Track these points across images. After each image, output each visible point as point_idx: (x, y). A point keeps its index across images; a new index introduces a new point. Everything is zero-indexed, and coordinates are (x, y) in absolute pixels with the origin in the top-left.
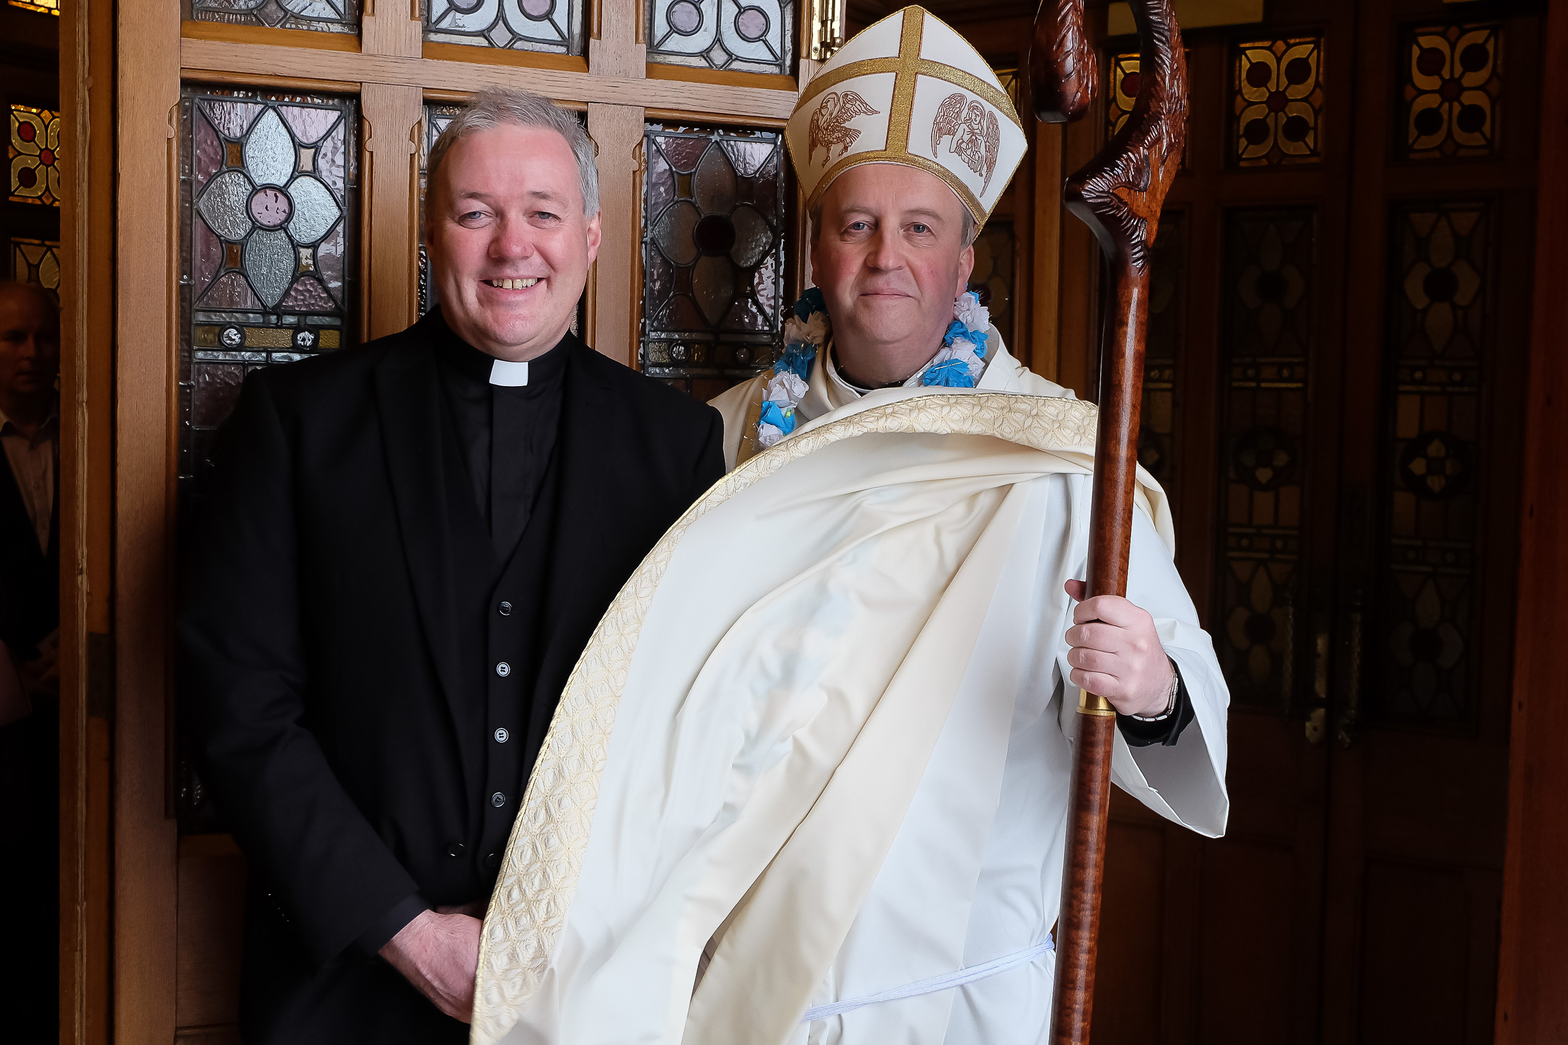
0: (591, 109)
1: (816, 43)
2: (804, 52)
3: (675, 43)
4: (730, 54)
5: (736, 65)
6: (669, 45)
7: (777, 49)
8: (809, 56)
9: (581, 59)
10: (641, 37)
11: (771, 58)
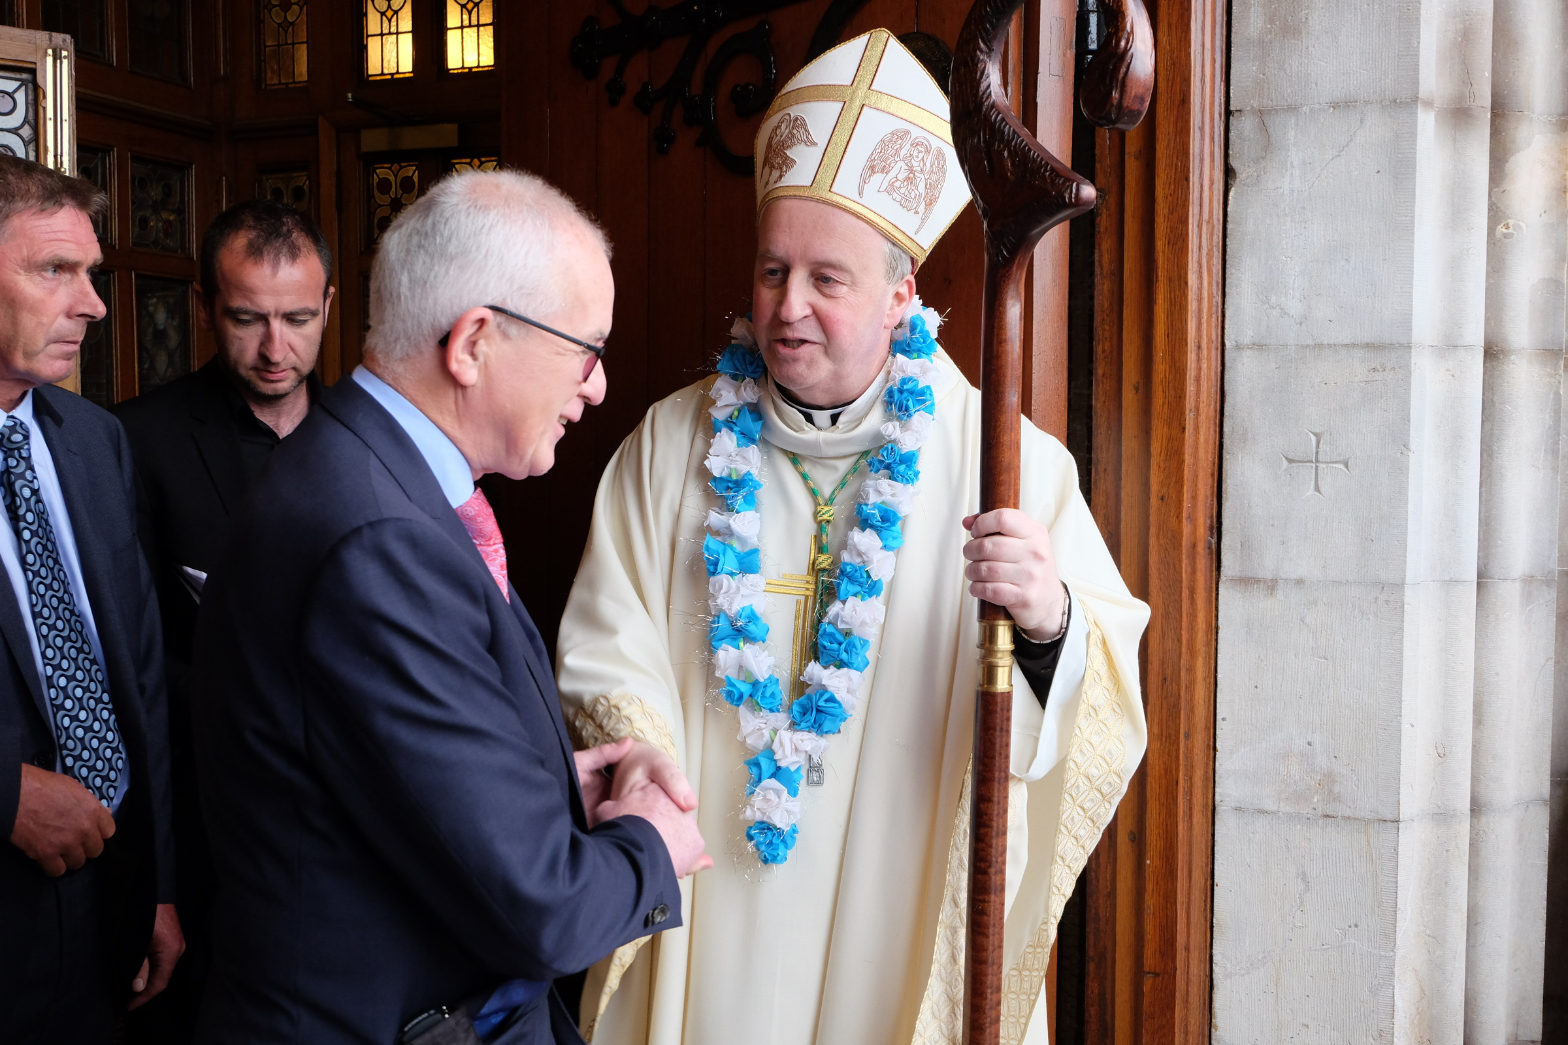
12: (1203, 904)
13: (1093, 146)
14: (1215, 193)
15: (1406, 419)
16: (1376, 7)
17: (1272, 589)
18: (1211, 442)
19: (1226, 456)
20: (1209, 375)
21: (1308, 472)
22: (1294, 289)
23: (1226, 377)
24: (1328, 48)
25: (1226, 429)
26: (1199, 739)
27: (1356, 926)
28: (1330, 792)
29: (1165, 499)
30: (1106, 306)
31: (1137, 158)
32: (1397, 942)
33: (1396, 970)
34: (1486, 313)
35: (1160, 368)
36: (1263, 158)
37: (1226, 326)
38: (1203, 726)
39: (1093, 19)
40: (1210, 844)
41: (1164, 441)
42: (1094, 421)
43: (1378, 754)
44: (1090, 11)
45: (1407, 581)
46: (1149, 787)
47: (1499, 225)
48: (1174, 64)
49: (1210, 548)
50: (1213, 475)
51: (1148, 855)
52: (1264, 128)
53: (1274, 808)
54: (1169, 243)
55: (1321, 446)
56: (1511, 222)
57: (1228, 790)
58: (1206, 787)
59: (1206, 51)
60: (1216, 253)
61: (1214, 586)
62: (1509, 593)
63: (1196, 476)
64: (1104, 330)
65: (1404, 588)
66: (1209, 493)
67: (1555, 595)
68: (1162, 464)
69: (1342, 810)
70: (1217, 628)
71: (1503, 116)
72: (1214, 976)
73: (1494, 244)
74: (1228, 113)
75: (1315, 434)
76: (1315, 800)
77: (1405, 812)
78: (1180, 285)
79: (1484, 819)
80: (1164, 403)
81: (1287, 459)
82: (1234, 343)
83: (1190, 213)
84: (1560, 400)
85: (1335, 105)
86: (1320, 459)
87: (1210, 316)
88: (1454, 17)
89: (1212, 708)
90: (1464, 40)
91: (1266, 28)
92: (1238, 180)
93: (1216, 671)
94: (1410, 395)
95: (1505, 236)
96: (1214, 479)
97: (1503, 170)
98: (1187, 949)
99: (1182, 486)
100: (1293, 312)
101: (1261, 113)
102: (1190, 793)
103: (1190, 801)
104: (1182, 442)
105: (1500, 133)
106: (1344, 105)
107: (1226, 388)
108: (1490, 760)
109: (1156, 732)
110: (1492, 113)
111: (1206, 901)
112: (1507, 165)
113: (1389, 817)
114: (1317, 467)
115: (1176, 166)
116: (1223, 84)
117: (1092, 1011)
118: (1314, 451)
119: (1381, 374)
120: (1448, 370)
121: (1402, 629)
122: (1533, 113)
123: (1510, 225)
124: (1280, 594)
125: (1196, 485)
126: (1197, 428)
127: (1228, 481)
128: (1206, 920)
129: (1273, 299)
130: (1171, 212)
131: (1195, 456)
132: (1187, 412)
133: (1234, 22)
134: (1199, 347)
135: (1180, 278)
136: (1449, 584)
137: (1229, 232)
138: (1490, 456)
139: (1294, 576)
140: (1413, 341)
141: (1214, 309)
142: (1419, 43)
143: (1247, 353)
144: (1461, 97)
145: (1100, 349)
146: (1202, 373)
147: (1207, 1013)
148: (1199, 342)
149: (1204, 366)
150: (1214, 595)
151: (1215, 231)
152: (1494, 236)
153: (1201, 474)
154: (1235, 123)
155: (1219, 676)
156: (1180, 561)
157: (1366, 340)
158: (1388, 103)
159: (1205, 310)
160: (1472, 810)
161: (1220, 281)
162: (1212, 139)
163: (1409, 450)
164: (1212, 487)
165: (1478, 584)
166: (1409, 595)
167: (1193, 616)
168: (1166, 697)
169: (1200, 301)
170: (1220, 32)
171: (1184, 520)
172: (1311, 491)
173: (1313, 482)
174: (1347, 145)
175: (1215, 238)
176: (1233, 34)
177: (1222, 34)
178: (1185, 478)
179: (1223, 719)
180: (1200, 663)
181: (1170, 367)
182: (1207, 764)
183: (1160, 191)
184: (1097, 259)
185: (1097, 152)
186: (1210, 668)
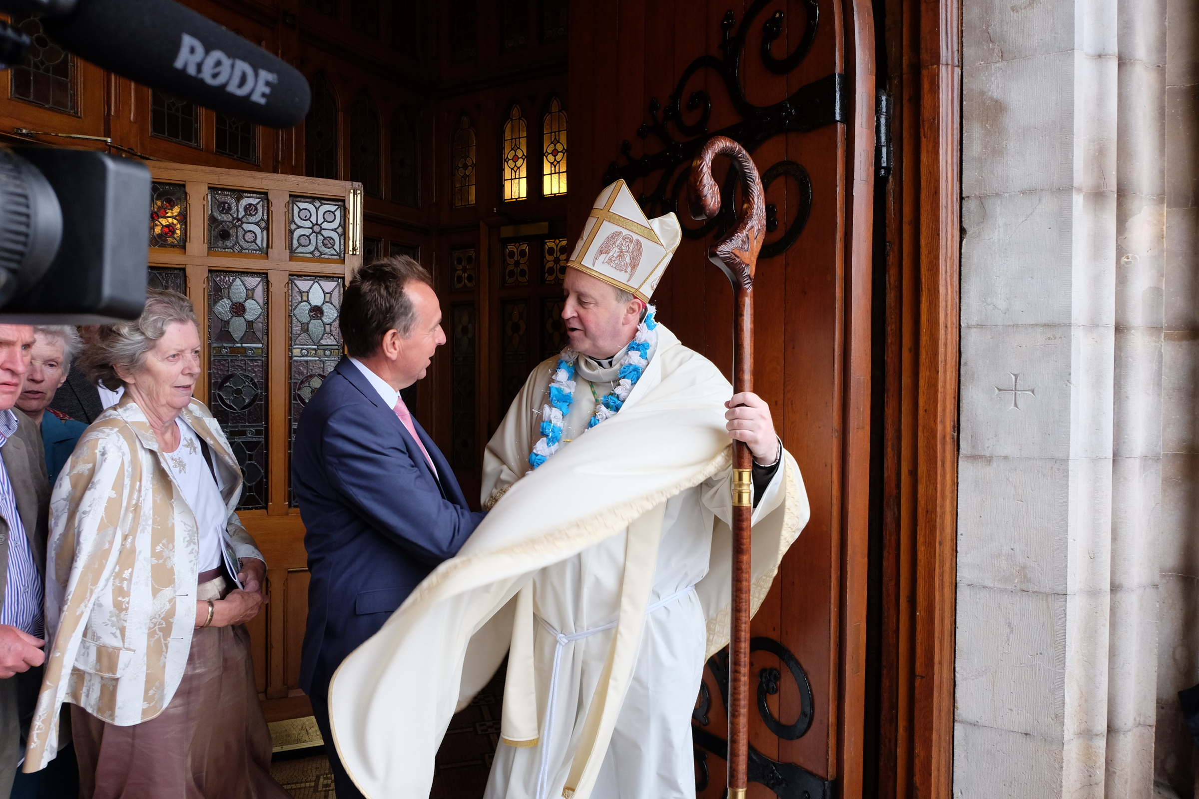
0: (269, 271)
1: (351, 248)
2: (347, 252)
3: (301, 249)
4: (321, 253)
5: (323, 256)
6: (298, 250)
7: (338, 250)
8: (348, 253)
9: (266, 255)
10: (287, 248)
11: (336, 253)
12: (949, 638)
13: (884, 218)
14: (955, 242)
15: (1068, 365)
16: (1047, 138)
17: (990, 462)
18: (954, 379)
19: (962, 387)
20: (952, 343)
21: (1010, 396)
22: (1001, 294)
23: (962, 343)
24: (1019, 161)
25: (962, 372)
26: (948, 545)
27: (1041, 654)
28: (1025, 577)
29: (927, 411)
30: (893, 305)
31: (909, 224)
32: (1066, 664)
33: (1066, 680)
34: (1116, 307)
35: (924, 339)
36: (982, 222)
37: (962, 315)
38: (950, 538)
39: (884, 150)
40: (954, 605)
41: (926, 380)
42: (886, 368)
43: (1054, 556)
44: (882, 146)
45: (1071, 457)
46: (918, 572)
47: (1123, 256)
48: (930, 172)
49: (953, 438)
50: (954, 398)
51: (918, 609)
52: (982, 206)
53: (991, 585)
54: (928, 270)
55: (1018, 381)
56: (1130, 255)
57: (964, 575)
58: (952, 573)
59: (948, 165)
60: (955, 275)
61: (956, 459)
62: (1133, 467)
63: (945, 398)
64: (892, 318)
65: (1068, 461)
66: (952, 407)
67: (1161, 467)
68: (925, 391)
69: (1032, 587)
70: (958, 483)
71: (1124, 196)
72: (956, 679)
73: (1120, 268)
74: (961, 198)
75: (1014, 375)
76: (1016, 581)
77: (1070, 589)
78: (935, 292)
79: (1119, 595)
80: (926, 358)
81: (998, 389)
82: (966, 324)
83: (940, 253)
84: (1162, 355)
85: (1024, 192)
86: (1017, 389)
87: (952, 310)
88: (1094, 142)
89: (955, 528)
90: (1100, 153)
91: (983, 152)
92: (967, 235)
93: (957, 508)
94: (1071, 352)
95: (1127, 263)
96: (955, 400)
97: (1125, 227)
98: (940, 663)
99: (937, 404)
100: (1000, 307)
101: (981, 198)
102: (942, 575)
103: (942, 579)
104: (937, 380)
105: (1123, 206)
106: (1029, 192)
107: (962, 350)
108: (1122, 561)
109: (922, 541)
110: (1117, 194)
111: (951, 636)
112: (1127, 223)
113: (1061, 592)
114: (1015, 393)
115: (932, 227)
116: (958, 183)
117: (885, 696)
118: (1014, 384)
119: (1053, 340)
120: (1093, 339)
121: (1067, 485)
122: (1142, 194)
123: (1130, 257)
124: (994, 464)
125: (945, 403)
126: (945, 372)
127: (964, 401)
128: (952, 648)
129: (989, 300)
130: (929, 253)
131: (945, 387)
132: (940, 363)
133: (964, 149)
134: (946, 327)
135: (935, 289)
136: (1096, 460)
137: (963, 263)
138: (1120, 387)
139: (1003, 455)
140: (1073, 322)
141: (955, 305)
142: (1073, 156)
143: (975, 330)
144: (1099, 186)
145: (889, 329)
146: (948, 341)
147: (952, 700)
148: (946, 324)
149: (949, 337)
150: (956, 465)
151: (955, 263)
152: (1120, 263)
153: (948, 397)
154: (965, 204)
155: (959, 510)
156: (936, 446)
157: (1044, 322)
158: (1055, 190)
159: (949, 306)
160: (1111, 590)
161: (958, 290)
162: (953, 213)
163: (1070, 383)
164: (955, 404)
165: (1114, 461)
166: (1071, 465)
167: (944, 476)
168: (929, 522)
169: (946, 301)
170: (956, 154)
171: (938, 423)
172: (1012, 407)
173: (1013, 402)
174: (1031, 214)
175: (955, 266)
176: (964, 156)
177: (957, 156)
178: (939, 399)
179: (962, 535)
180: (948, 503)
181: (930, 338)
182: (952, 559)
183: (923, 242)
184: (887, 279)
185: (887, 222)
186: (953, 506)
